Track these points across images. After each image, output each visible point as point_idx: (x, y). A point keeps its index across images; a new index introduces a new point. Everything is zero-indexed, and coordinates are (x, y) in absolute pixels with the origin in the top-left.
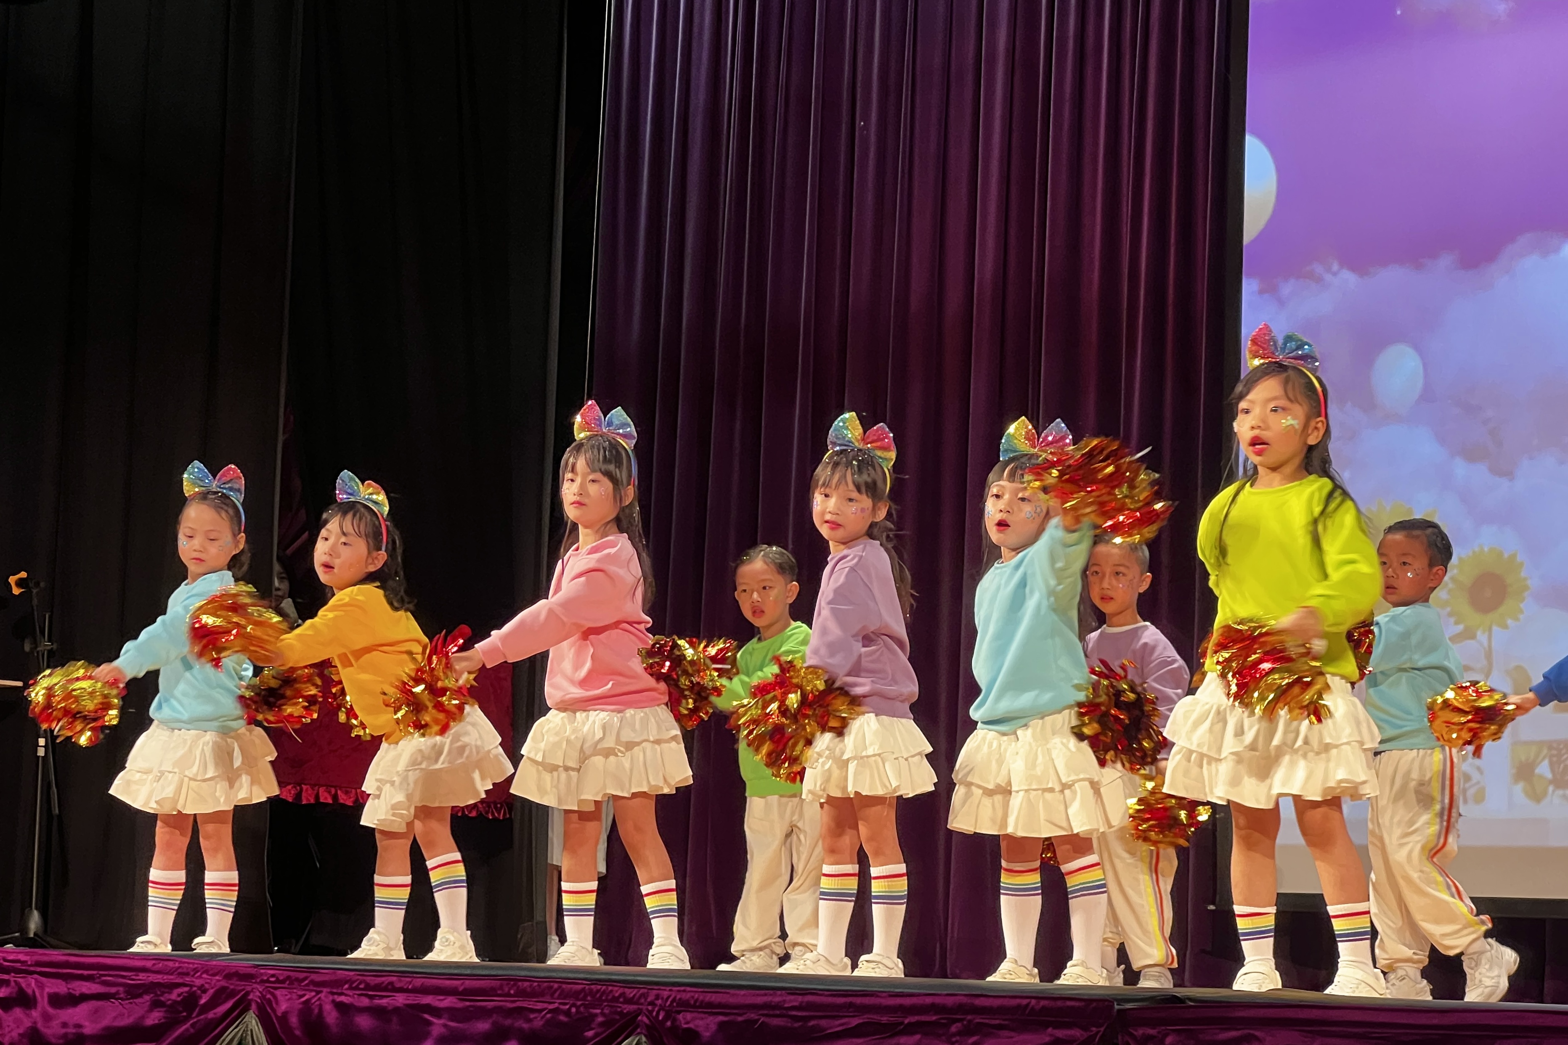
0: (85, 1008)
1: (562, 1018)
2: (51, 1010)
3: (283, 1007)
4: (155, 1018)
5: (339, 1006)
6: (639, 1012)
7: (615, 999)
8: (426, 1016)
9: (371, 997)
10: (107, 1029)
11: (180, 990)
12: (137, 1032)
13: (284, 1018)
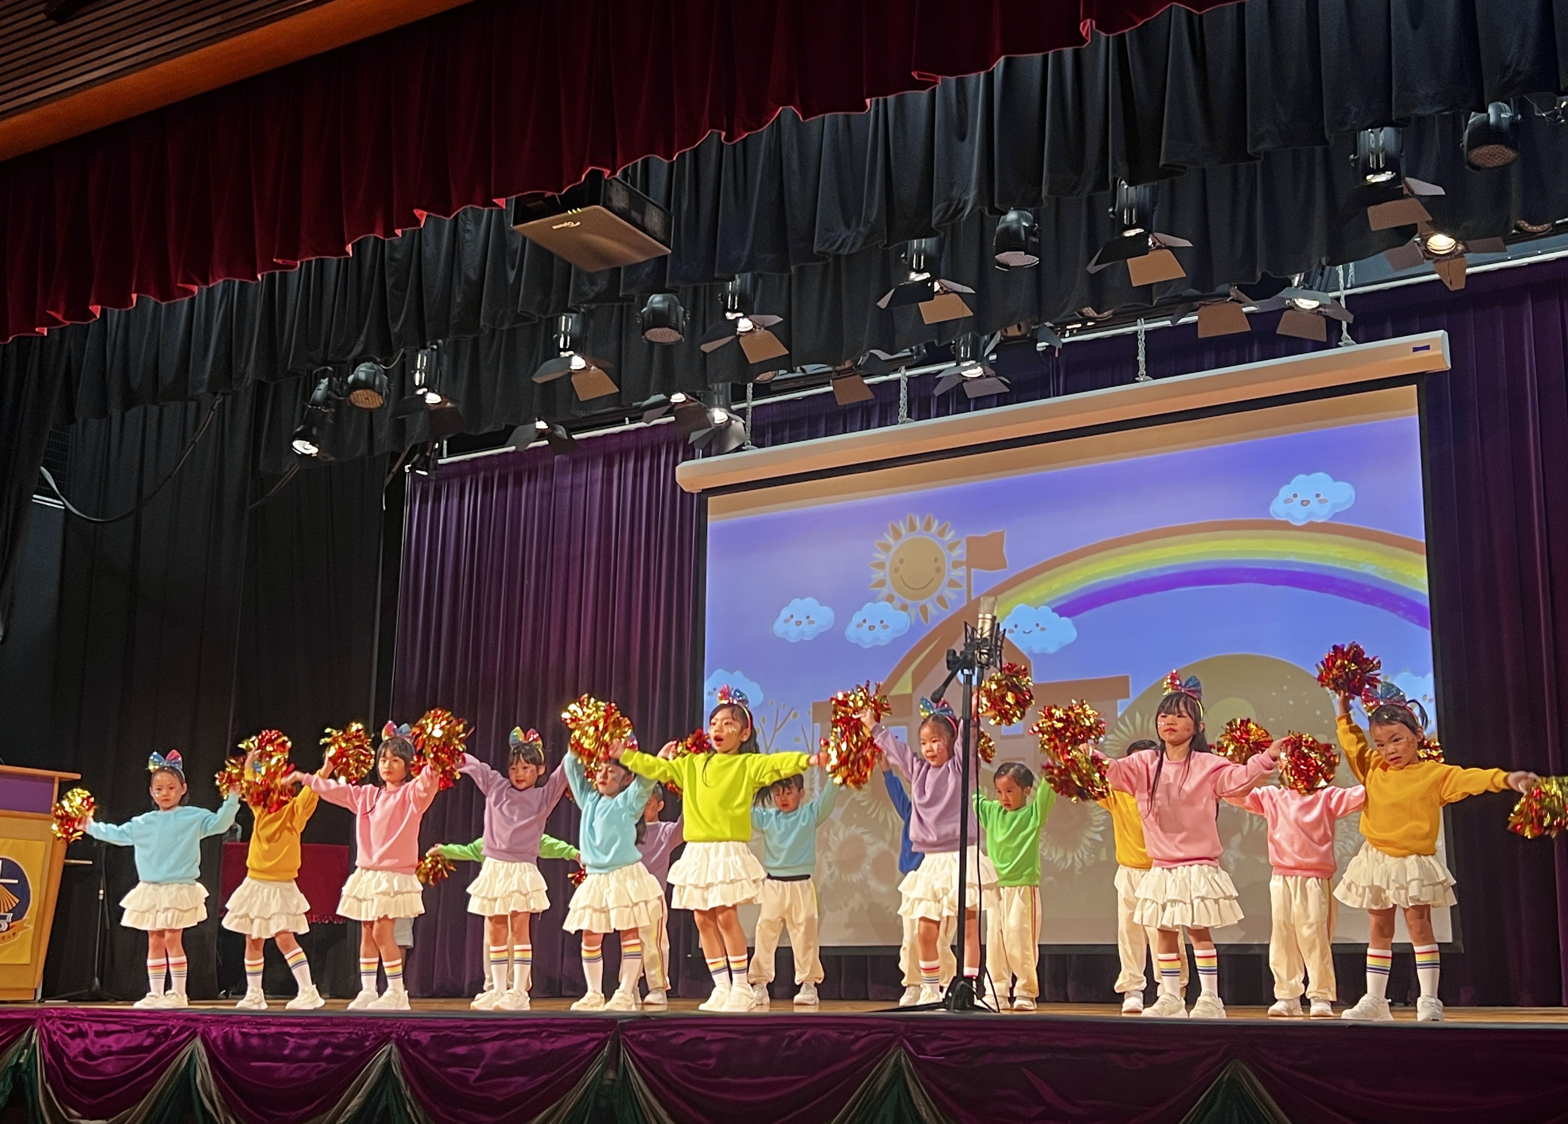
0: (112, 1038)
1: (354, 1036)
2: (95, 1039)
3: (214, 1034)
4: (147, 1042)
5: (241, 1032)
6: (392, 1032)
7: (381, 1026)
8: (287, 1038)
9: (259, 1029)
10: (124, 1048)
11: (161, 1028)
12: (139, 1049)
13: (214, 1041)
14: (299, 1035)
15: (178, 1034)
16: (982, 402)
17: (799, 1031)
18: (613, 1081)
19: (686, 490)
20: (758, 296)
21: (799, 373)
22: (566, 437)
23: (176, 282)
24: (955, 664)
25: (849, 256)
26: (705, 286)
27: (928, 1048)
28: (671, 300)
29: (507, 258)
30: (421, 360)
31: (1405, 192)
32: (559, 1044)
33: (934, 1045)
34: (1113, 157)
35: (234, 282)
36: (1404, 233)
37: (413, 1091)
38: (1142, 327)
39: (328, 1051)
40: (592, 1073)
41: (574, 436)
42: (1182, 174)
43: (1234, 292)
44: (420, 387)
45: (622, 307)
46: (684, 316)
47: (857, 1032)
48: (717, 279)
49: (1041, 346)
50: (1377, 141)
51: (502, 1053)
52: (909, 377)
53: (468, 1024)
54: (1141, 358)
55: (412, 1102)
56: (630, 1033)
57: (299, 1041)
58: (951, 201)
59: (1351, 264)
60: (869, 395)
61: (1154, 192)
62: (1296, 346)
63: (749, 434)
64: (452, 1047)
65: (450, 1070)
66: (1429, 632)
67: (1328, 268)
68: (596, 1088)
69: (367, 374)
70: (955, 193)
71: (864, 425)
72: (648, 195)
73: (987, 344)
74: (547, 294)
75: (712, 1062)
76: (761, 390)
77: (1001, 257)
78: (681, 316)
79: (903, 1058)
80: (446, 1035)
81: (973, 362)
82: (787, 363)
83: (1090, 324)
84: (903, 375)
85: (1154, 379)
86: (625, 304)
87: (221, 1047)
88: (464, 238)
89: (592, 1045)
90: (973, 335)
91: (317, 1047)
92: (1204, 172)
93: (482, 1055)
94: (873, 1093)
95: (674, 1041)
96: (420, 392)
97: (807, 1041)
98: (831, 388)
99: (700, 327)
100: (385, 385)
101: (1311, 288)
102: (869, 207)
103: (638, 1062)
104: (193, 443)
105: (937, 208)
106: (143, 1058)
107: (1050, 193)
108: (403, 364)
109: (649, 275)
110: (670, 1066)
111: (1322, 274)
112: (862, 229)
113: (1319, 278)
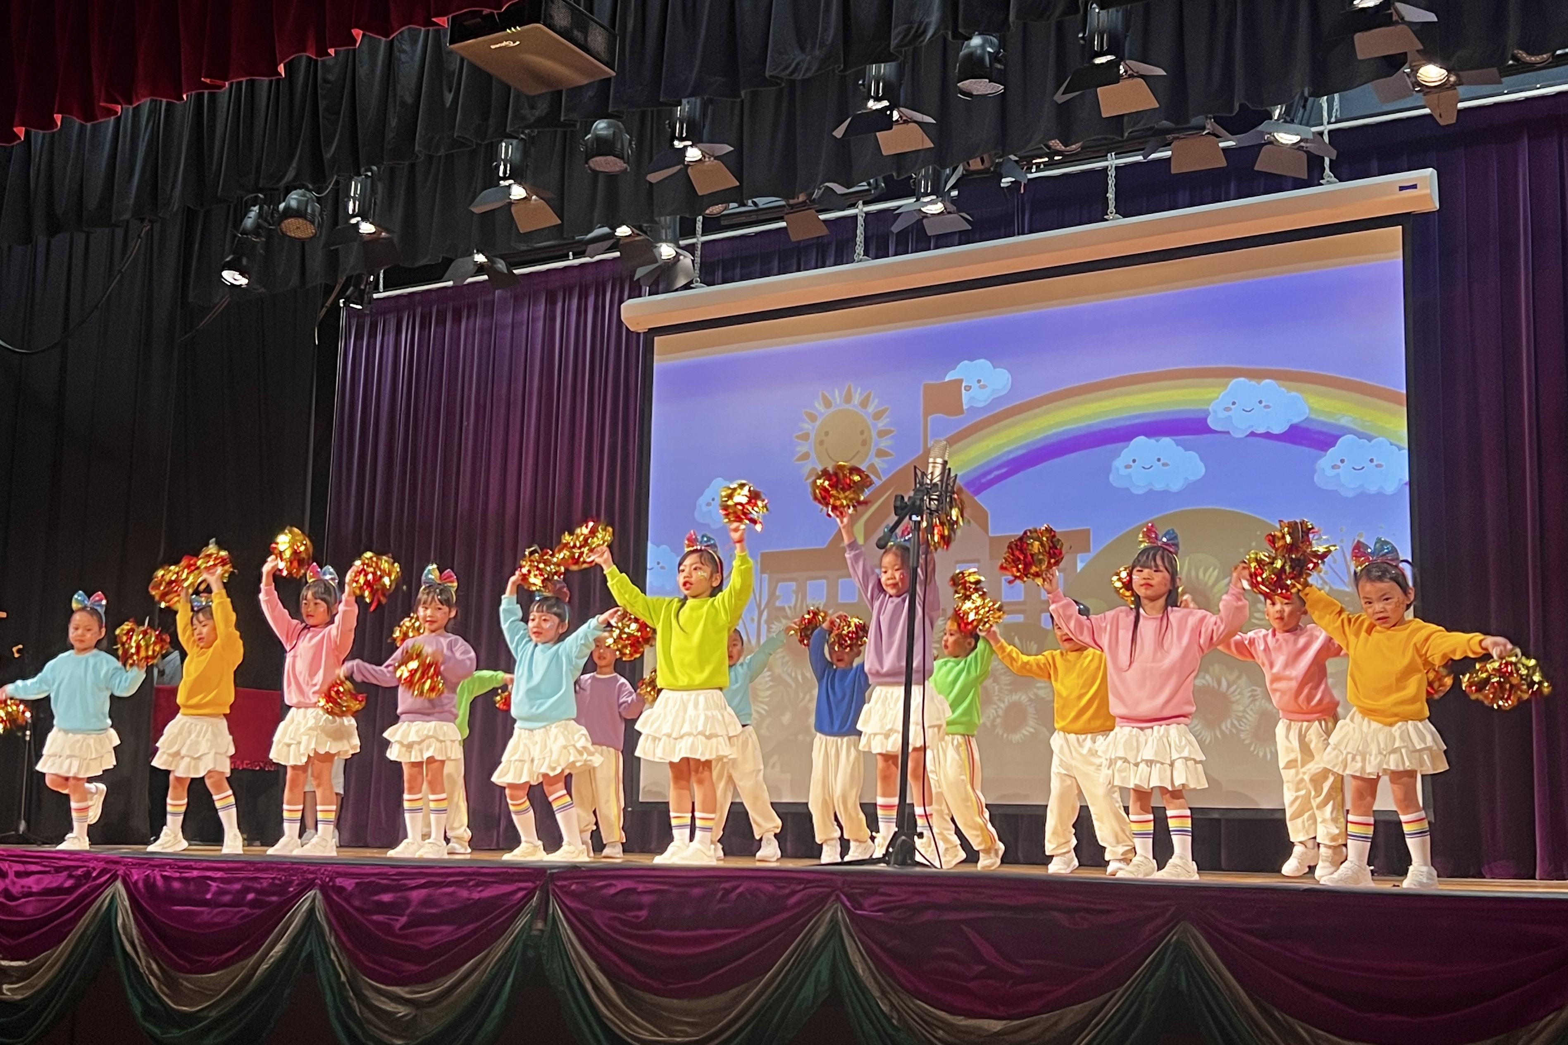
0: (33, 878)
1: (277, 882)
2: (15, 879)
3: (136, 877)
4: (69, 883)
5: (163, 876)
6: (316, 878)
7: (305, 872)
8: (209, 882)
9: (181, 873)
10: (45, 889)
11: (81, 870)
12: (59, 891)
13: (136, 882)
14: (222, 880)
15: (99, 876)
16: (943, 240)
17: (736, 884)
18: (542, 932)
19: (631, 329)
20: (707, 123)
21: (750, 207)
22: (506, 271)
23: (99, 101)
24: (903, 509)
25: (804, 81)
26: (652, 113)
27: (866, 904)
28: (615, 127)
29: (444, 82)
30: (355, 188)
31: (1392, 18)
32: (488, 893)
33: (872, 901)
35: (161, 101)
36: (1393, 63)
37: (338, 938)
38: (1112, 162)
39: (251, 896)
40: (520, 924)
41: (515, 271)
43: (1211, 125)
44: (354, 216)
45: (564, 133)
46: (630, 144)
47: (793, 887)
48: (664, 104)
49: (1006, 181)
51: (429, 902)
52: (867, 213)
53: (394, 871)
54: (1111, 195)
55: (337, 949)
56: (559, 883)
57: (222, 885)
58: (911, 23)
59: (1336, 96)
60: (825, 232)
61: (1127, 16)
62: (1277, 183)
63: (697, 271)
64: (378, 893)
65: (375, 917)
67: (1311, 99)
68: (524, 937)
69: (299, 201)
70: (916, 16)
71: (819, 264)
72: (592, 14)
73: (949, 177)
74: (485, 119)
75: (643, 914)
76: (711, 225)
77: (964, 85)
78: (626, 144)
79: (840, 914)
80: (372, 882)
81: (934, 197)
82: (737, 195)
83: (1056, 158)
84: (860, 210)
85: (1124, 217)
86: (567, 130)
87: (143, 890)
88: (400, 59)
89: (520, 894)
90: (934, 168)
91: (239, 891)
93: (408, 902)
94: (808, 950)
95: (605, 892)
96: (354, 221)
97: (741, 895)
98: (783, 224)
99: (646, 156)
100: (317, 214)
101: (1292, 121)
102: (825, 29)
103: (568, 913)
104: (120, 271)
105: (897, 31)
106: (63, 900)
107: (1018, 17)
108: (336, 191)
109: (591, 98)
110: (600, 918)
111: (1304, 107)
112: (817, 52)
113: (1301, 110)
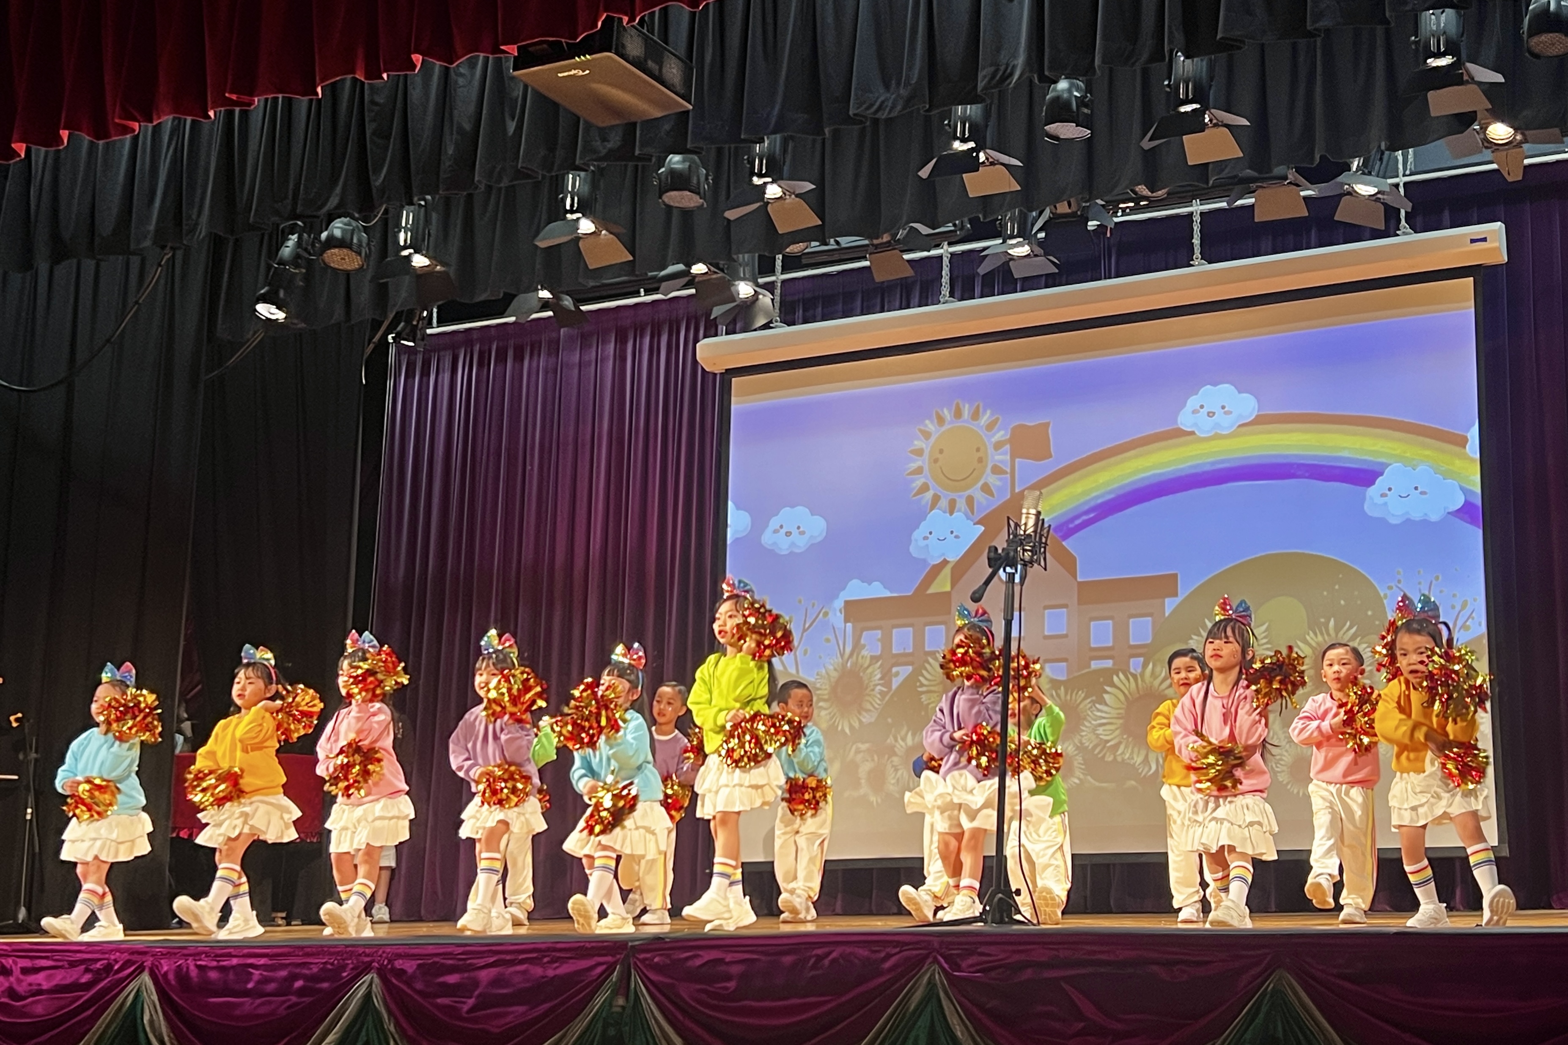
0: (42, 975)
1: (329, 967)
3: (165, 968)
5: (197, 966)
6: (372, 961)
7: (360, 954)
8: (249, 970)
9: (218, 961)
10: (57, 986)
11: (102, 963)
12: (75, 987)
13: (166, 975)
14: (264, 967)
15: (122, 969)
17: (826, 950)
18: (623, 1007)
19: (707, 369)
21: (832, 245)
23: (113, 118)
24: (996, 561)
25: (889, 121)
26: (730, 148)
27: (964, 965)
28: (692, 162)
29: (507, 109)
30: (407, 218)
31: (1466, 78)
32: (564, 970)
33: (970, 961)
34: (1170, 27)
35: (185, 120)
36: (1464, 120)
37: (397, 1025)
38: (1197, 208)
39: (299, 984)
40: (599, 1000)
41: (582, 308)
42: (1239, 48)
43: (1292, 175)
45: (636, 167)
46: (707, 179)
47: (888, 950)
48: (745, 141)
49: (1092, 224)
50: (1438, 24)
51: (497, 982)
52: (952, 254)
53: (459, 950)
54: (1196, 241)
55: (396, 1036)
57: (265, 973)
58: (997, 65)
59: (1411, 150)
60: (909, 272)
61: (1211, 67)
62: (1354, 233)
63: (777, 311)
64: (442, 975)
65: (440, 1001)
66: (1480, 532)
67: (1387, 153)
68: (604, 1014)
70: (1003, 58)
72: (666, 43)
73: (1036, 220)
74: (552, 149)
75: (732, 985)
77: (1051, 128)
78: (703, 178)
79: (937, 976)
80: (435, 963)
85: (1210, 263)
86: (640, 164)
87: (175, 983)
89: (599, 970)
90: (1020, 211)
91: (285, 979)
92: (1263, 45)
93: (476, 983)
94: (904, 1014)
95: (690, 963)
97: (834, 961)
98: (867, 263)
99: (723, 193)
100: (364, 245)
101: (1370, 174)
102: (910, 68)
103: (651, 987)
104: (137, 302)
105: (984, 73)
106: (81, 997)
107: (1104, 62)
108: (385, 221)
109: (668, 133)
110: (685, 991)
111: (1381, 159)
112: (902, 91)
113: (1378, 163)
